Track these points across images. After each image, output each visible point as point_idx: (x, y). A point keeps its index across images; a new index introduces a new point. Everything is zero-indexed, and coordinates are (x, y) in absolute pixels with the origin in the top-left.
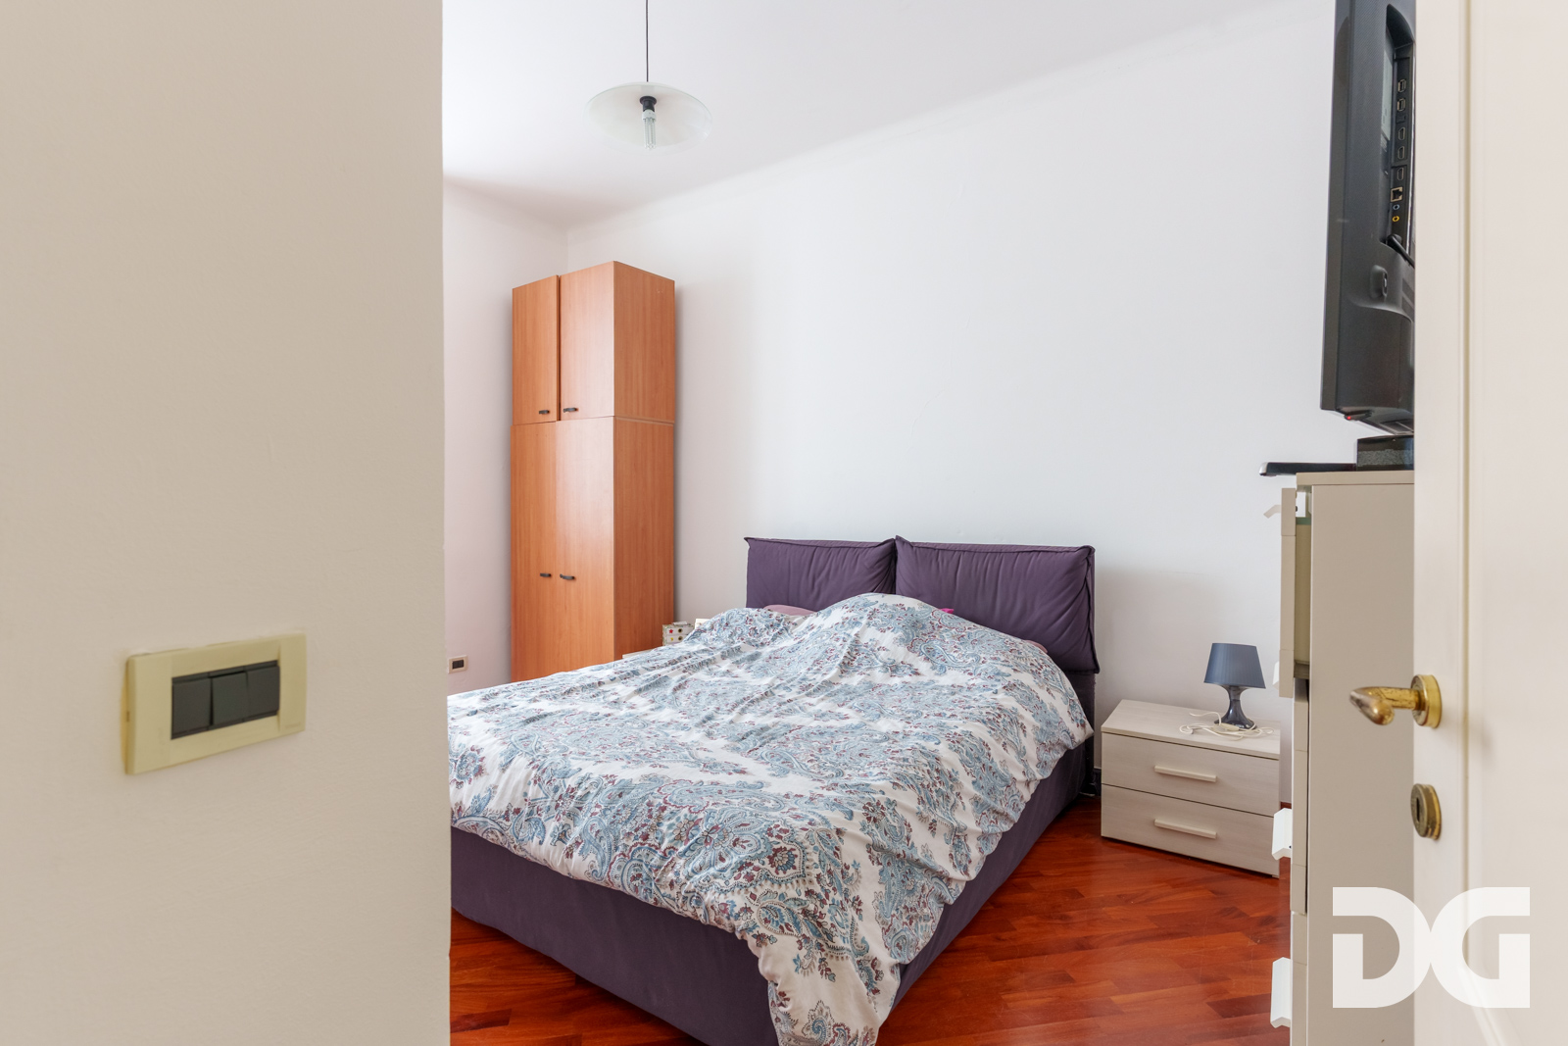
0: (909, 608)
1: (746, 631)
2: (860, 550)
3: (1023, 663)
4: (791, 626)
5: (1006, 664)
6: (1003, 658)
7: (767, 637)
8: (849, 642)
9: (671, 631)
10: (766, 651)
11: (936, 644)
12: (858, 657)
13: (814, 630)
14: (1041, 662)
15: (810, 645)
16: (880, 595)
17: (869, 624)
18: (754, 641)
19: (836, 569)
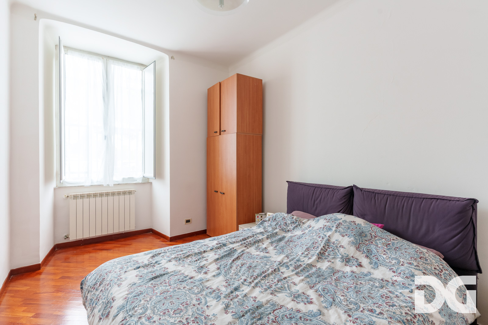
0: (358, 224)
1: (282, 223)
2: (335, 190)
3: (429, 267)
4: (302, 224)
5: (417, 268)
6: (415, 264)
7: (291, 227)
8: (325, 239)
9: (258, 217)
10: (289, 235)
11: (373, 247)
12: (328, 250)
13: (311, 229)
14: (441, 267)
15: (307, 237)
16: (343, 215)
17: (336, 231)
18: (285, 229)
19: (324, 198)
